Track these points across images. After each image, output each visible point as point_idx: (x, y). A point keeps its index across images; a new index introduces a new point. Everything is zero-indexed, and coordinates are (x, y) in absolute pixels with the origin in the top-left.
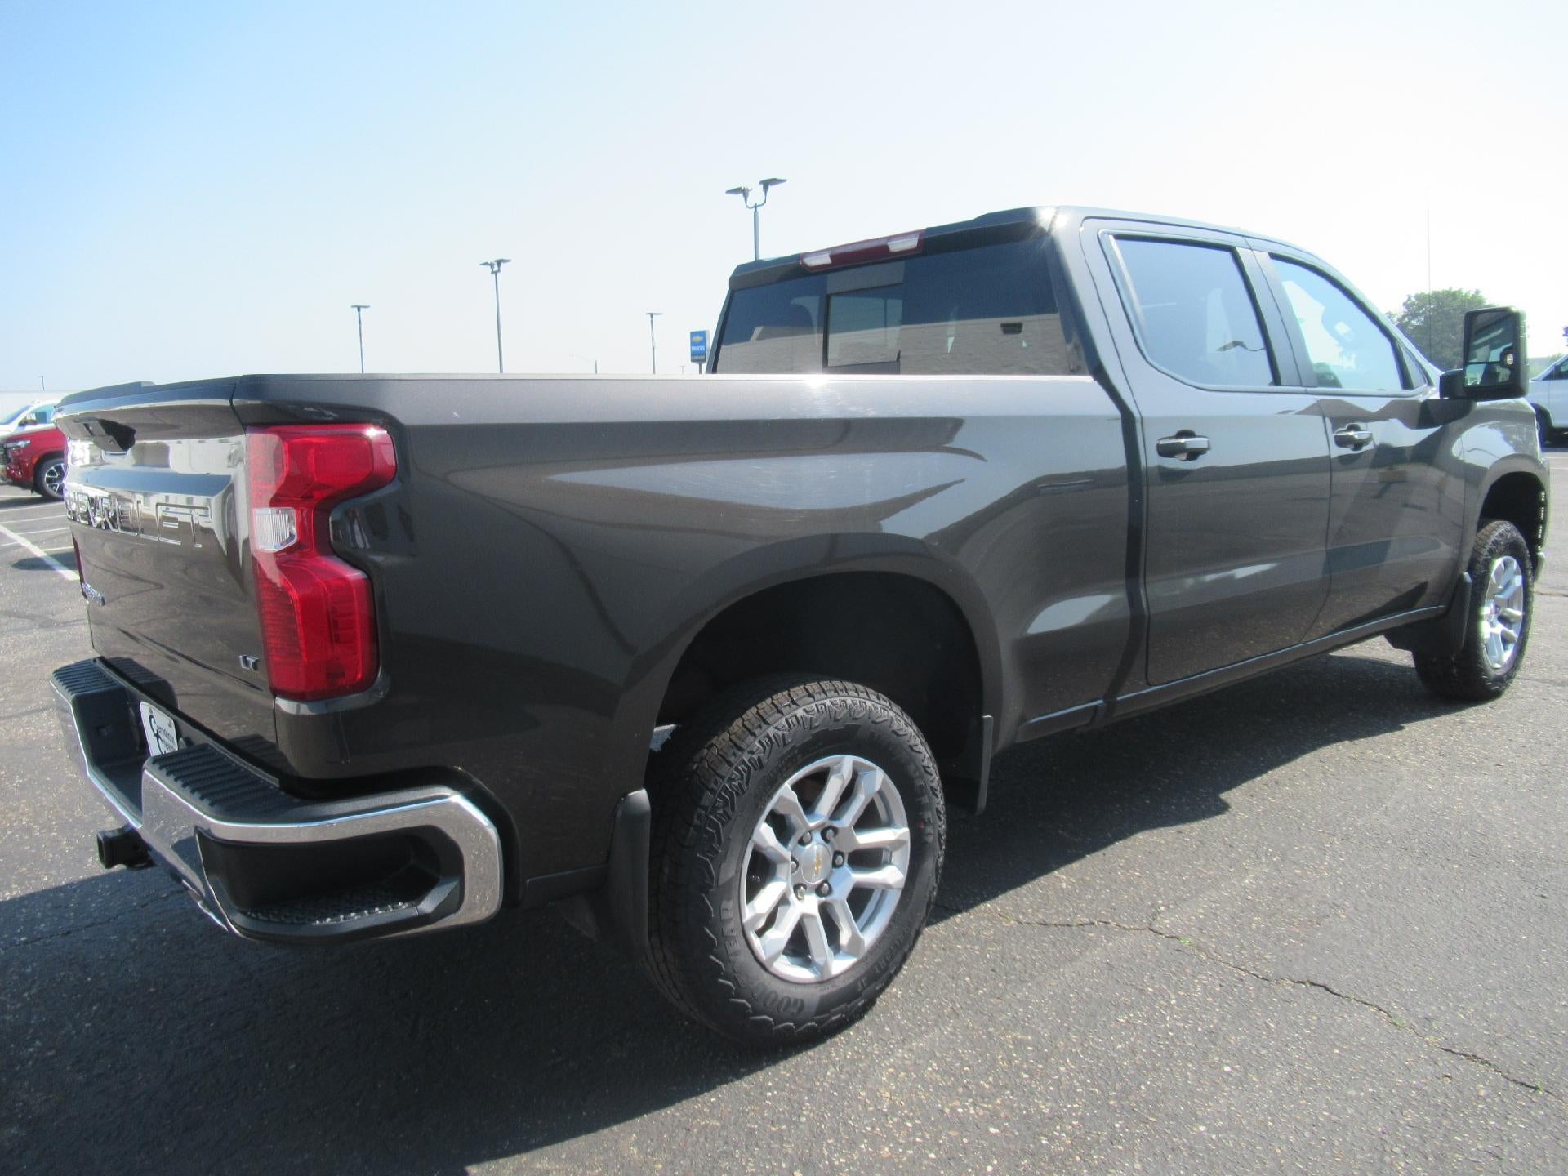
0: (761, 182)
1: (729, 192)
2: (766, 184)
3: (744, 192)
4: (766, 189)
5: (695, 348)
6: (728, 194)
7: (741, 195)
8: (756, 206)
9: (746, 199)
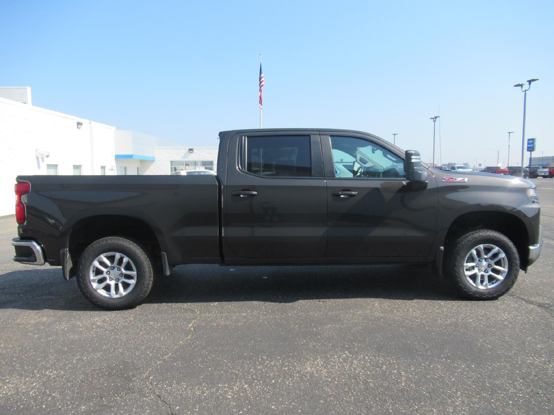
0: (528, 81)
1: (515, 86)
2: (530, 82)
3: (521, 85)
4: (530, 84)
5: (530, 146)
6: (515, 87)
7: (520, 87)
8: (526, 91)
9: (522, 88)
